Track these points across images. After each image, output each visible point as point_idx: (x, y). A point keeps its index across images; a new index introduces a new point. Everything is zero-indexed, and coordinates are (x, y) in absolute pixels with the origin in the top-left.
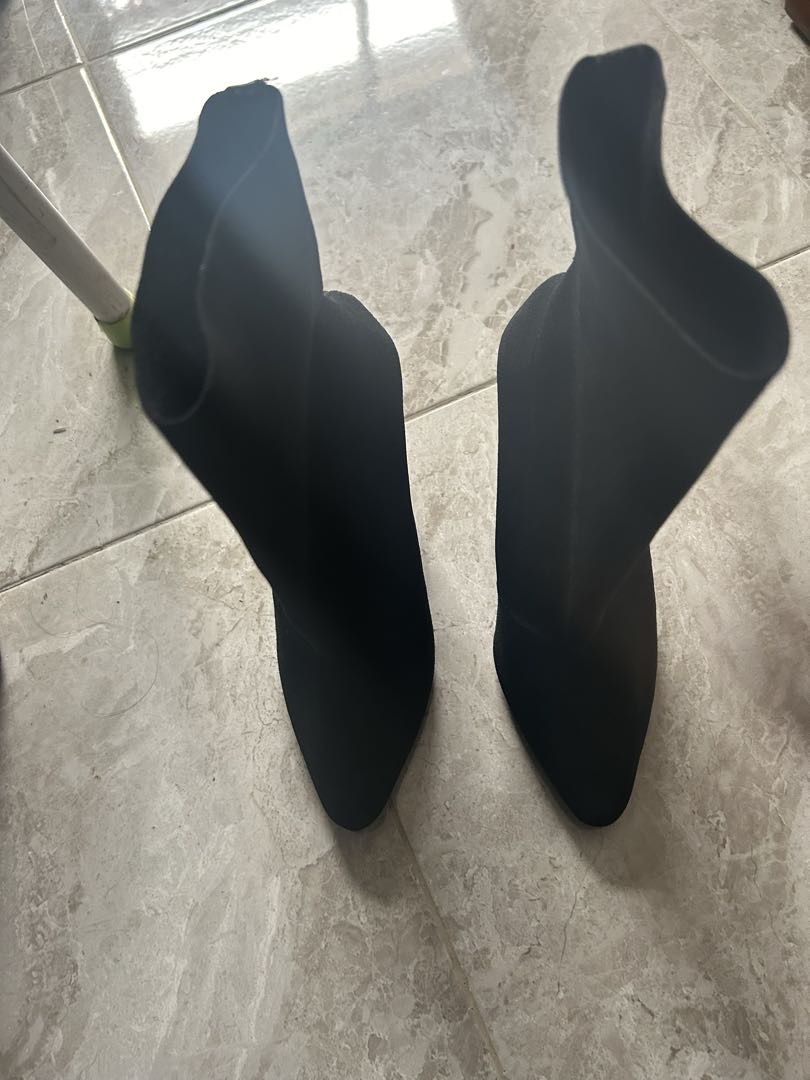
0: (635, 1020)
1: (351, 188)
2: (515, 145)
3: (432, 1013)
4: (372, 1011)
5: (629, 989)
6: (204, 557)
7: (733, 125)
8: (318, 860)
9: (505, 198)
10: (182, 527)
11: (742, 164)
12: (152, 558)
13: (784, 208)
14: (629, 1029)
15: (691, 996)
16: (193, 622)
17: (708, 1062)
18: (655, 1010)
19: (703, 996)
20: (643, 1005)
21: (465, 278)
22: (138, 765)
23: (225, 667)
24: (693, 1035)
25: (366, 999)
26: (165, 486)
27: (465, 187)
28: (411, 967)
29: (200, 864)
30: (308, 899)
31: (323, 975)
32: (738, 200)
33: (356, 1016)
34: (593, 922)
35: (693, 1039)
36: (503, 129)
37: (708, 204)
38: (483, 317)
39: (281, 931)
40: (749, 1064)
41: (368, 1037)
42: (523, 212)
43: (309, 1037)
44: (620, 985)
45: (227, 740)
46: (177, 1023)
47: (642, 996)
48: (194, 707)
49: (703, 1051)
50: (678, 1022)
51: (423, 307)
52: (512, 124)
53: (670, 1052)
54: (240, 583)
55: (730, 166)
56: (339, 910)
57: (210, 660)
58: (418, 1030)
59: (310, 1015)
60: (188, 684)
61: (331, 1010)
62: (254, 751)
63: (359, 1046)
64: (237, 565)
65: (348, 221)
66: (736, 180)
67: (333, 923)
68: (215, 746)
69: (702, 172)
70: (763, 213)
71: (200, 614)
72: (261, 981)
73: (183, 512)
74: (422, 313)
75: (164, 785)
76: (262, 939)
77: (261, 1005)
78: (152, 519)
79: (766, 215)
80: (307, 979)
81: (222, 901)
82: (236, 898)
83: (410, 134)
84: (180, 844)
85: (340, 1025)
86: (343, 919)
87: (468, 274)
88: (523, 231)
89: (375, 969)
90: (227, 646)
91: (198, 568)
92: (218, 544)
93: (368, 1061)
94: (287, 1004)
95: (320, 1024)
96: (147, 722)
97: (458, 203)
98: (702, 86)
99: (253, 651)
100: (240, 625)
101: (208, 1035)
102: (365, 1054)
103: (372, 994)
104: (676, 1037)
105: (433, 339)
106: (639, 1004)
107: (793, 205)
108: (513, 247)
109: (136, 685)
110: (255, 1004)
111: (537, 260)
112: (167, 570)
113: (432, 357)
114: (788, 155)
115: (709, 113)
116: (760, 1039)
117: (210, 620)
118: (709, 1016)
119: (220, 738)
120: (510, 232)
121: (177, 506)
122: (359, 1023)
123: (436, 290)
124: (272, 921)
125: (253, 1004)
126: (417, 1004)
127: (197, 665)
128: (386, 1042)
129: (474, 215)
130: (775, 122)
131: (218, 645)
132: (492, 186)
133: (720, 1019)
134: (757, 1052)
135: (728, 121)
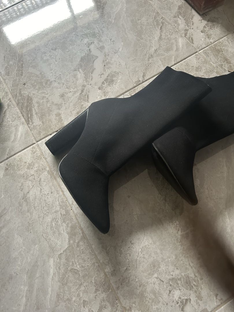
0: (158, 284)
1: (56, 53)
2: (103, 36)
3: (100, 291)
4: (83, 293)
5: (156, 275)
6: (22, 167)
7: (164, 24)
8: (63, 251)
9: (101, 52)
10: (15, 159)
11: (168, 35)
12: (7, 169)
13: (180, 47)
14: (157, 287)
15: (174, 275)
16: (20, 187)
17: (180, 293)
18: (164, 280)
19: (177, 274)
20: (160, 279)
21: (92, 76)
22: (8, 231)
23: (31, 199)
24: (175, 286)
25: (81, 290)
26: (8, 148)
27: (90, 50)
28: (93, 279)
29: (29, 258)
30: (62, 263)
31: (68, 285)
32: (167, 46)
33: (78, 295)
34: (144, 258)
35: (175, 287)
36: (99, 31)
37: (159, 48)
38: (98, 87)
39: (54, 274)
40: (191, 292)
41: (82, 301)
42: (107, 55)
43: (65, 304)
44: (153, 274)
45: (33, 220)
46: (26, 305)
47: (160, 277)
48: (23, 212)
49: (178, 290)
50: (170, 283)
51: (80, 86)
52: (101, 30)
53: (169, 292)
54: (33, 174)
55: (164, 36)
56: (71, 265)
57: (26, 197)
58: (97, 297)
59: (65, 297)
60: (20, 205)
61: (71, 295)
62: (42, 222)
63: (80, 304)
64: (32, 168)
65: (56, 63)
66: (166, 40)
67: (69, 269)
68: (30, 222)
69: (157, 38)
70: (175, 49)
71: (22, 184)
72: (50, 289)
73: (15, 154)
74: (80, 88)
75: (16, 236)
76: (49, 277)
77: (50, 296)
78: (6, 157)
79: (176, 49)
80: (63, 287)
81: (36, 268)
82: (40, 266)
83: (72, 35)
84: (22, 253)
85: (74, 299)
86: (72, 267)
87: (92, 75)
88: (107, 61)
89: (83, 281)
90: (31, 193)
91: (21, 171)
92: (26, 163)
93: (83, 308)
94: (58, 295)
95: (68, 299)
96: (9, 218)
97: (88, 54)
98: (155, 14)
99: (39, 193)
100: (34, 186)
101: (36, 307)
102: (82, 306)
103: (82, 288)
104: (170, 287)
105: (84, 95)
106: (159, 279)
107: (183, 45)
108: (105, 66)
109: (5, 208)
110: (49, 296)
111: (112, 69)
112: (11, 172)
113: (84, 100)
114: (180, 31)
115: (157, 21)
116: (194, 284)
117: (25, 185)
118: (179, 280)
119: (32, 220)
120: (104, 61)
121: (13, 153)
122: (79, 297)
123: (84, 81)
124: (52, 271)
125: (48, 297)
126: (96, 289)
127: (23, 199)
128: (88, 302)
129: (93, 58)
130: (176, 22)
131: (28, 192)
132: (97, 48)
133: (182, 280)
134: (193, 288)
135: (163, 23)
